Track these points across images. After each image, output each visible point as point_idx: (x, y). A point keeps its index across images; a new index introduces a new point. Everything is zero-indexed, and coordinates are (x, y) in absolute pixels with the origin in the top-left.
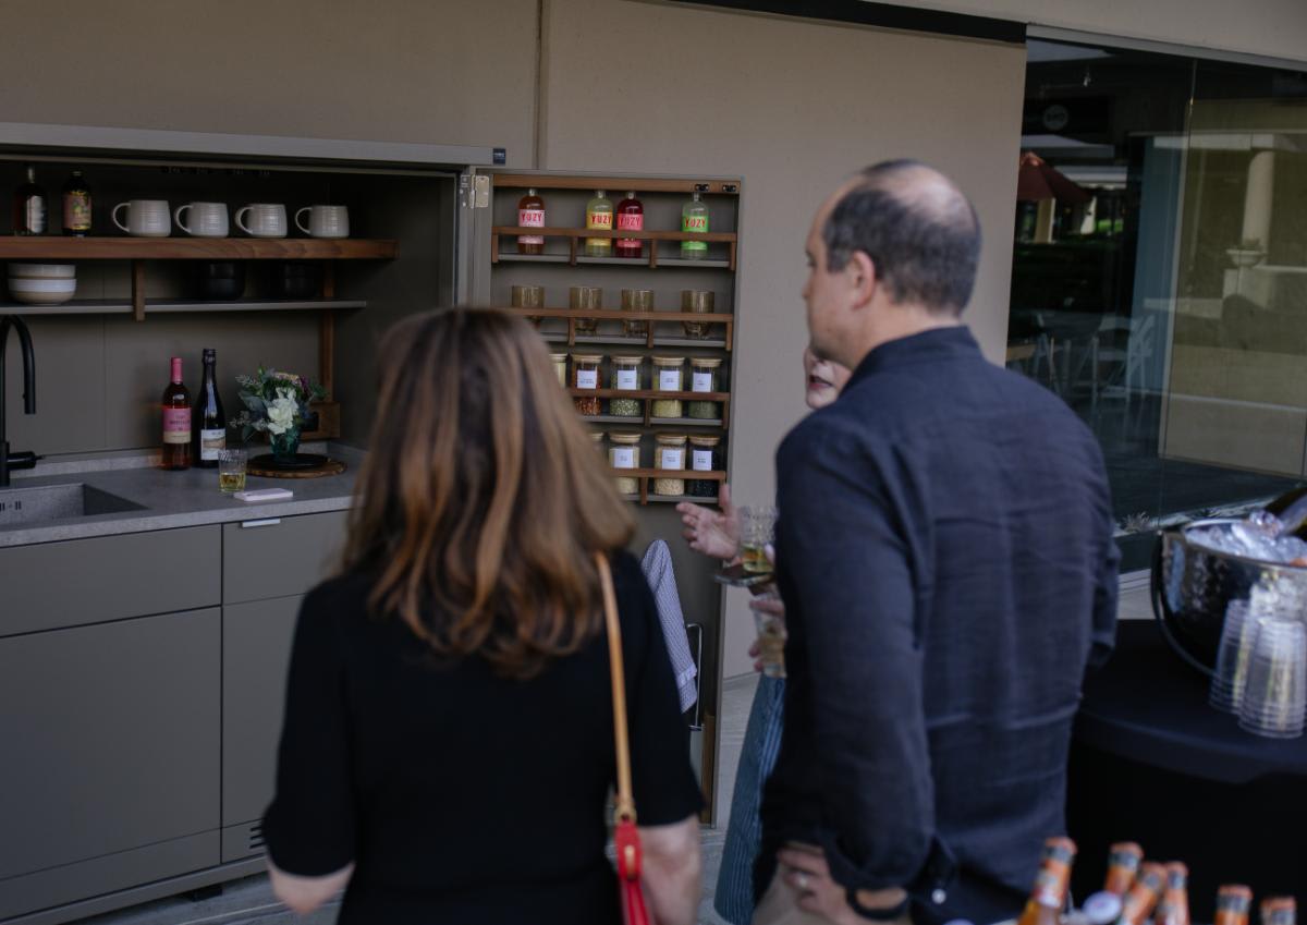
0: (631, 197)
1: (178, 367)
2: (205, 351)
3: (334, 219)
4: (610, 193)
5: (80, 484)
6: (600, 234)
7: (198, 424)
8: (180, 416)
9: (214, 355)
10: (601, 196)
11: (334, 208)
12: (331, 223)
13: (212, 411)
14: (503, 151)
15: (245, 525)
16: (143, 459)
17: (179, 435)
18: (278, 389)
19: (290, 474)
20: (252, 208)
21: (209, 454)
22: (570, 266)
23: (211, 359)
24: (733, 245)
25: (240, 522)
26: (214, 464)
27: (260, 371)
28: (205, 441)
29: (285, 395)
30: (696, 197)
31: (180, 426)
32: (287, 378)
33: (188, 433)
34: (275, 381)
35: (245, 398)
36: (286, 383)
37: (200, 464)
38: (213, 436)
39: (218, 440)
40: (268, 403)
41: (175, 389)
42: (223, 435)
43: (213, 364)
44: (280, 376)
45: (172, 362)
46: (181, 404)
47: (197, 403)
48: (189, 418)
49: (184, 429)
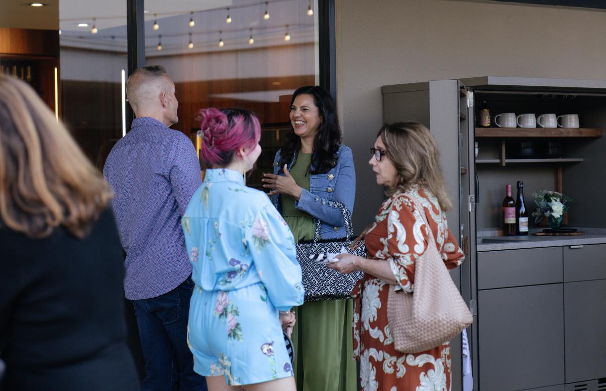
1: (510, 189)
2: (518, 183)
3: (573, 120)
5: (481, 239)
7: (518, 215)
8: (512, 210)
9: (522, 184)
11: (573, 115)
12: (573, 122)
13: (523, 210)
15: (572, 247)
16: (494, 232)
17: (511, 220)
18: (551, 198)
20: (544, 116)
21: (524, 228)
25: (570, 246)
26: (526, 233)
27: (541, 191)
28: (521, 223)
29: (556, 201)
31: (513, 215)
32: (554, 193)
33: (514, 219)
34: (549, 195)
35: (537, 203)
36: (554, 195)
37: (519, 233)
38: (523, 220)
39: (526, 222)
40: (549, 203)
41: (509, 199)
42: (527, 220)
43: (522, 187)
44: (551, 193)
45: (507, 187)
46: (512, 206)
47: (518, 206)
48: (515, 212)
49: (513, 217)
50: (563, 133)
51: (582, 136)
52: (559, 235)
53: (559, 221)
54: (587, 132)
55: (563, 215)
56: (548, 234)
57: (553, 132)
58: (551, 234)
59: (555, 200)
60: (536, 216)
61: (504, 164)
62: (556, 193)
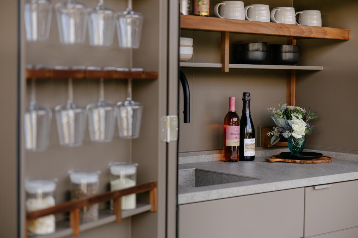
2: (244, 94)
5: (194, 169)
7: (242, 137)
8: (234, 130)
9: (250, 95)
12: (313, 19)
13: (249, 129)
16: (212, 156)
17: (233, 141)
18: (292, 115)
19: (310, 161)
20: (279, 9)
21: (249, 152)
25: (314, 186)
26: (252, 158)
27: (279, 105)
28: (247, 145)
29: (298, 118)
31: (236, 136)
32: (295, 109)
33: (238, 140)
34: (289, 110)
35: (274, 119)
36: (294, 111)
37: (242, 158)
38: (249, 142)
39: (252, 144)
40: (289, 121)
41: (232, 115)
42: (254, 142)
43: (249, 101)
44: (291, 107)
45: (230, 99)
46: (235, 124)
47: (242, 124)
48: (239, 132)
49: (236, 138)
50: (304, 32)
51: (327, 37)
52: (301, 163)
53: (301, 143)
54: (331, 33)
55: (306, 135)
56: (287, 160)
57: (291, 30)
58: (290, 161)
59: (296, 116)
60: (272, 136)
61: (227, 70)
62: (298, 108)
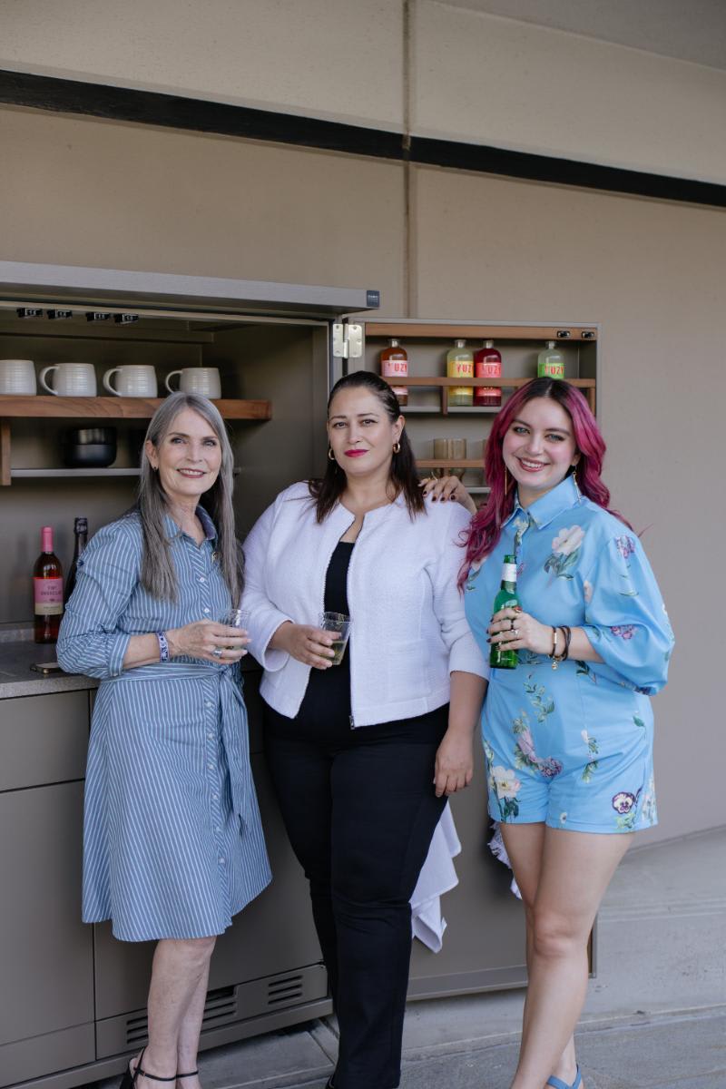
0: (489, 346)
1: (48, 537)
2: (77, 520)
3: (206, 380)
4: (470, 342)
6: (462, 384)
9: (85, 524)
10: (460, 345)
11: (206, 369)
12: (202, 384)
14: (377, 293)
20: (121, 369)
22: (441, 416)
23: (82, 529)
24: (593, 390)
30: (551, 345)
31: (53, 596)
33: (59, 605)
41: (46, 559)
45: (43, 531)
46: (51, 575)
48: (59, 589)
49: (52, 600)
61: (6, 482)
